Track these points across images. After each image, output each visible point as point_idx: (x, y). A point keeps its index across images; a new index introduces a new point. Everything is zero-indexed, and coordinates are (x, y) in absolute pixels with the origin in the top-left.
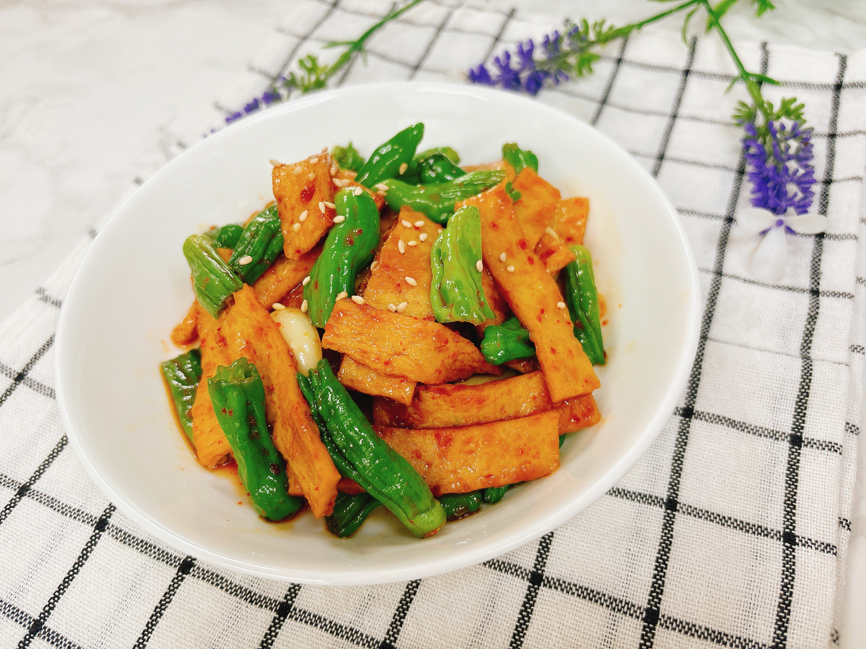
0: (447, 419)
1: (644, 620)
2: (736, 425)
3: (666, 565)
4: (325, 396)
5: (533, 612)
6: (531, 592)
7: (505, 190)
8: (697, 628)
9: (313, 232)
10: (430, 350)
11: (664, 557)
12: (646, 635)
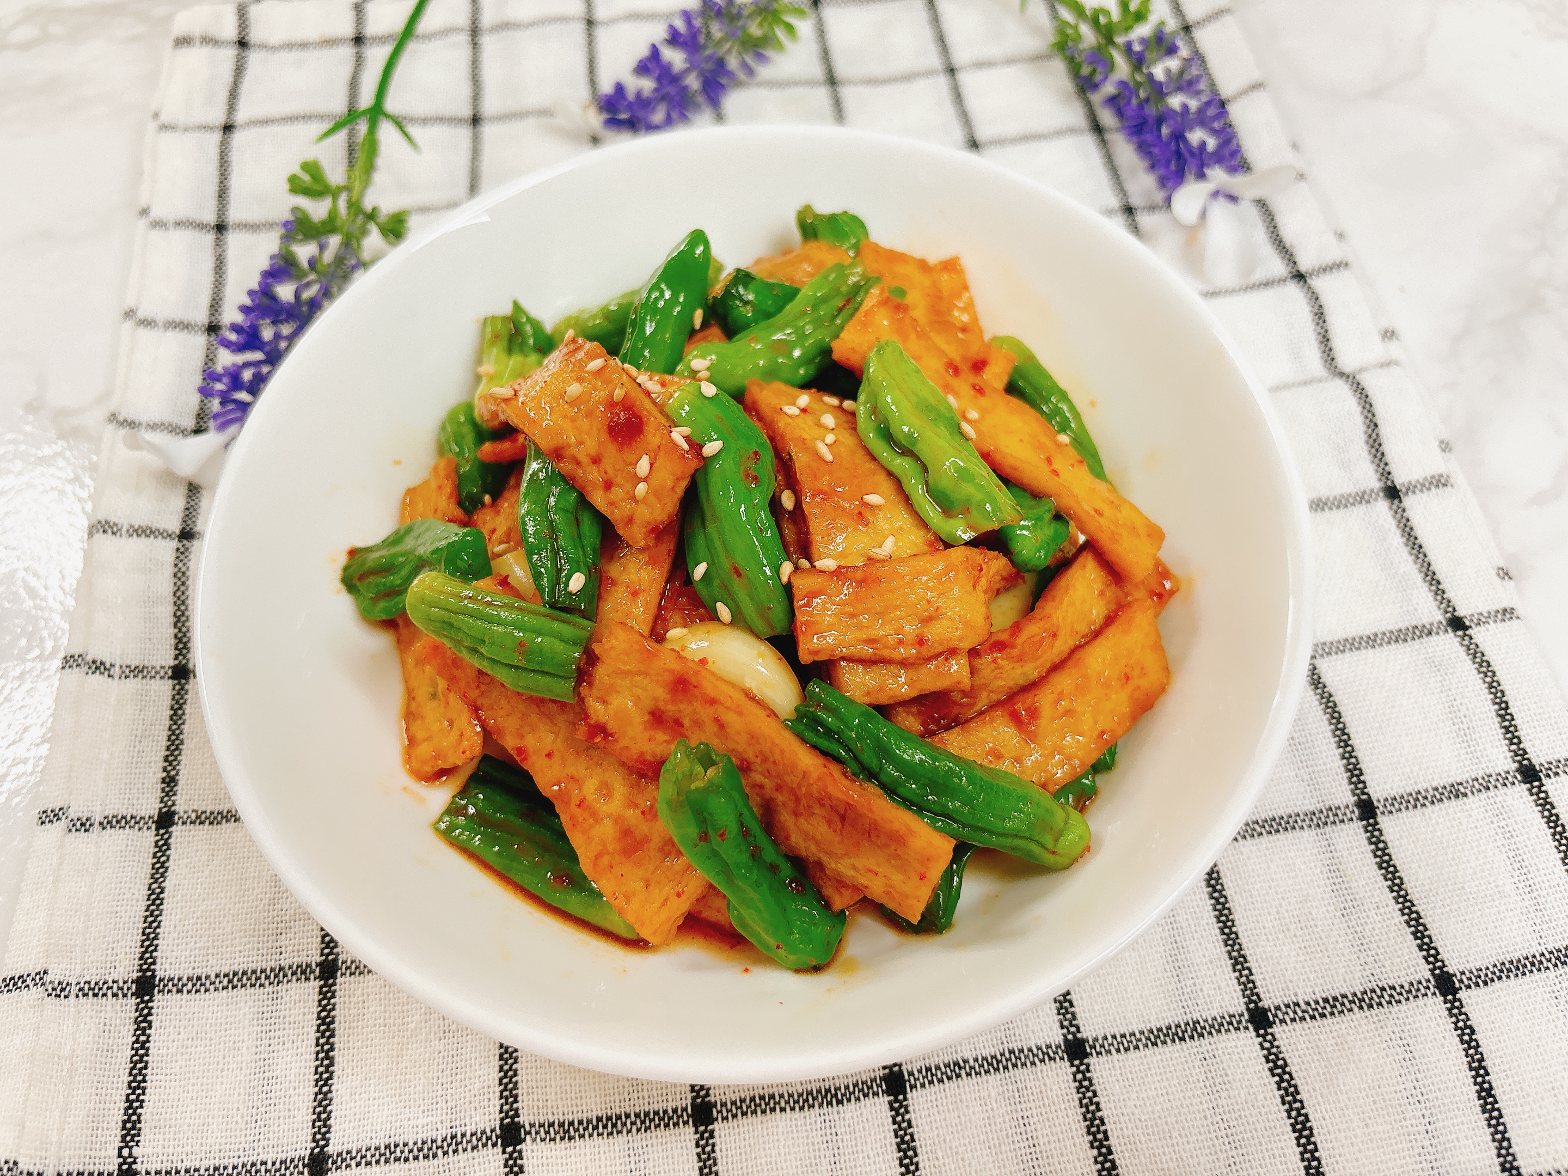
1: (1360, 818)
3: (1348, 734)
4: (862, 735)
9: (674, 487)
12: (1373, 836)
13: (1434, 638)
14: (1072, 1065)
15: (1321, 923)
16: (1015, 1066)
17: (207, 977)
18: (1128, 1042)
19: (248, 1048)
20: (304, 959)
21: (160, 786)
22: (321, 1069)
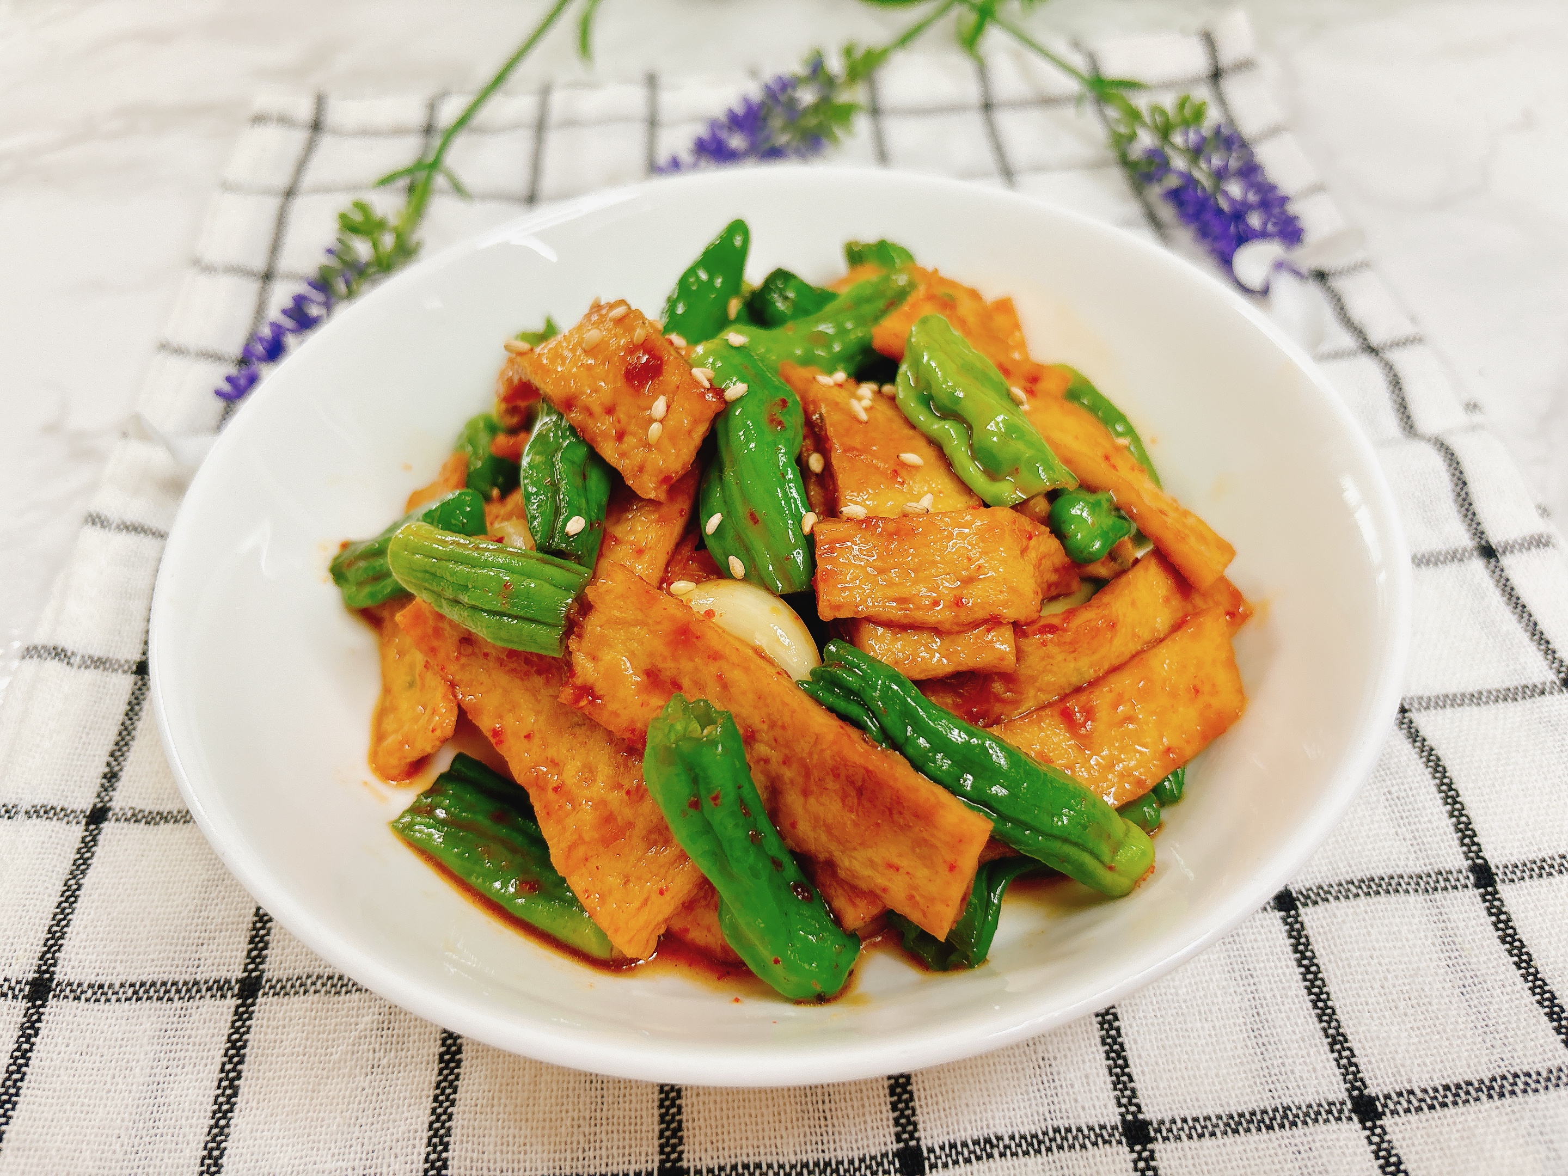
0: (1063, 680)
1: (1477, 886)
3: (1456, 790)
4: (886, 696)
5: (1317, 954)
6: (1291, 925)
8: (1549, 862)
11: (1445, 781)
12: (1493, 907)
13: (1547, 698)
14: (1132, 1151)
15: (1436, 1001)
16: (1060, 1147)
17: (111, 986)
18: (1202, 1128)
19: (142, 1069)
20: (223, 974)
21: (100, 781)
22: (221, 1099)
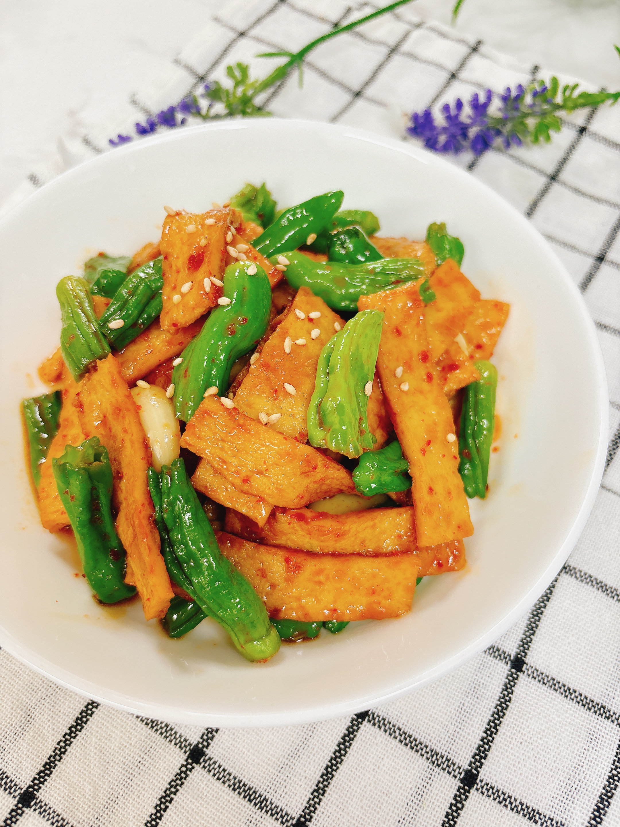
0: (301, 543)
1: (462, 781)
2: (607, 590)
3: (497, 730)
4: (172, 504)
5: (351, 747)
6: (353, 725)
7: (418, 291)
8: (512, 800)
9: (194, 308)
10: (295, 474)
11: (496, 721)
12: (459, 796)
14: (186, 760)
16: (161, 734)
18: (223, 776)
